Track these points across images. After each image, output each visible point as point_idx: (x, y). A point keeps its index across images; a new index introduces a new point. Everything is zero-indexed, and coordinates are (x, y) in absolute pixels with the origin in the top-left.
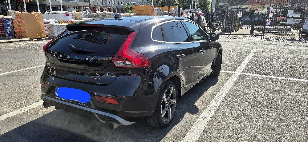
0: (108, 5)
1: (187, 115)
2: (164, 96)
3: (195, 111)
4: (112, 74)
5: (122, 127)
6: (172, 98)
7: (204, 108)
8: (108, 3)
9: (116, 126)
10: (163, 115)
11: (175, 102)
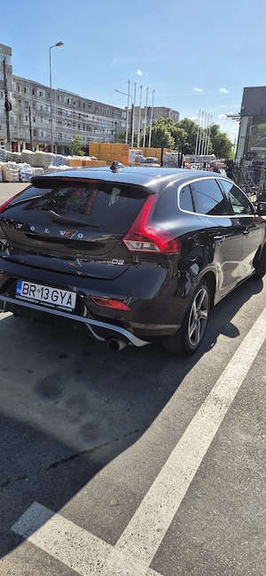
0: (40, 139)
1: (222, 338)
2: (194, 304)
3: (233, 332)
4: (121, 263)
5: (131, 348)
6: (202, 309)
7: (248, 329)
8: (40, 135)
9: (122, 345)
10: (190, 335)
11: (206, 314)
